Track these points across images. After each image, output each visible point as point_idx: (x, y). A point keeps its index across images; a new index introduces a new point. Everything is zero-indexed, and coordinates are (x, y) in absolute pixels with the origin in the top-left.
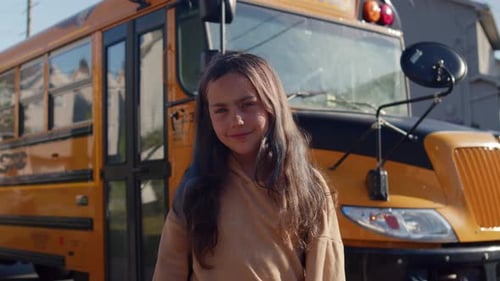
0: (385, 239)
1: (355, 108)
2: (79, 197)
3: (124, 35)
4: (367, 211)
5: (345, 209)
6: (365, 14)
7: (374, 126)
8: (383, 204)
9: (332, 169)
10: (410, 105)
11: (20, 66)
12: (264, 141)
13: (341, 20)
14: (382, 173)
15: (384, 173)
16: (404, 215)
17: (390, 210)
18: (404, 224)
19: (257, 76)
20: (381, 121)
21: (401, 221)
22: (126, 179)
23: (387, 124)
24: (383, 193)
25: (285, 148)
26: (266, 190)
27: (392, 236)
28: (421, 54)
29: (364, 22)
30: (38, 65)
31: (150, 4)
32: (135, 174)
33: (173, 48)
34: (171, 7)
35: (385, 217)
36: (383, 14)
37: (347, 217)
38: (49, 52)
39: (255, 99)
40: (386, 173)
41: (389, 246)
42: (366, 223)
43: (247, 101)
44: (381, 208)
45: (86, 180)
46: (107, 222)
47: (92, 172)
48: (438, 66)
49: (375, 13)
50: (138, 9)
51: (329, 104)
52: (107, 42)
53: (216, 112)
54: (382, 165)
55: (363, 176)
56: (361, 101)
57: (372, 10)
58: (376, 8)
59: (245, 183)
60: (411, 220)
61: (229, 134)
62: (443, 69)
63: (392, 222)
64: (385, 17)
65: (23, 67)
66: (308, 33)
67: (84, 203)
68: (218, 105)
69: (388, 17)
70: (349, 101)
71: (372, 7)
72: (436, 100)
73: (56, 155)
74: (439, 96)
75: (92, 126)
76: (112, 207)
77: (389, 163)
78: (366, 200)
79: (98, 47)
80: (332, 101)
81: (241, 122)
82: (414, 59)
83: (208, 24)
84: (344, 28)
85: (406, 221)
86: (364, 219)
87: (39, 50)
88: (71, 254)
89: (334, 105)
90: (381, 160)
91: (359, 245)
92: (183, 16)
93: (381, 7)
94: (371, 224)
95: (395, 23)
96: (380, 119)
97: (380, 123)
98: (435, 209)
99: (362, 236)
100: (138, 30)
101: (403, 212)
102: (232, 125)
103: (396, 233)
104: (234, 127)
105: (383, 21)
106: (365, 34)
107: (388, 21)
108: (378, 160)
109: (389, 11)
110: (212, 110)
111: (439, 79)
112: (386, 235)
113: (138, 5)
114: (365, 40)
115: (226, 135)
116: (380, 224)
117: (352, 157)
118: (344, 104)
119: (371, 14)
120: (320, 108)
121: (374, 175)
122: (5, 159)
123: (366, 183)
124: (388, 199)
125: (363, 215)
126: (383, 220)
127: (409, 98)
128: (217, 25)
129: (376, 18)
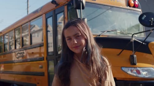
0: (136, 78)
1: (127, 35)
2: (40, 66)
3: (52, 15)
4: (130, 69)
5: (122, 68)
6: (129, 4)
7: (131, 41)
8: (135, 66)
9: (118, 55)
10: (145, 33)
11: (22, 25)
12: (84, 48)
13: (121, 7)
14: (134, 56)
15: (135, 56)
16: (142, 70)
17: (138, 68)
18: (142, 73)
19: (80, 26)
20: (134, 39)
21: (141, 72)
22: (54, 60)
23: (136, 40)
24: (135, 63)
25: (91, 50)
26: (85, 65)
27: (138, 77)
28: (145, 16)
29: (128, 7)
30: (27, 25)
31: (59, 5)
32: (56, 58)
33: (67, 18)
34: (65, 5)
35: (136, 70)
36: (135, 4)
37: (124, 71)
38: (30, 21)
39: (80, 34)
40: (136, 56)
41: (138, 80)
42: (129, 72)
43: (77, 35)
44: (135, 67)
45: (42, 60)
46: (48, 73)
47: (44, 58)
48: (151, 20)
49: (132, 4)
50: (56, 6)
51: (118, 34)
52: (47, 17)
53: (68, 40)
54: (134, 53)
55: (128, 57)
56: (129, 32)
57: (131, 3)
58: (132, 2)
59: (79, 63)
60: (144, 71)
61: (73, 47)
62: (153, 21)
63: (138, 72)
64: (136, 5)
65: (23, 26)
66: (110, 11)
67: (42, 68)
68: (68, 37)
69: (137, 5)
70: (124, 33)
71: (131, 2)
72: (151, 31)
73: (33, 53)
74: (152, 30)
75: (43, 44)
76: (50, 69)
77: (136, 52)
78: (129, 65)
79: (44, 19)
80: (119, 33)
81: (76, 42)
82: (143, 18)
83: (77, 10)
84: (122, 9)
85: (143, 71)
86: (129, 71)
87: (27, 20)
88: (38, 83)
89: (120, 34)
90: (134, 52)
91: (128, 80)
92: (69, 8)
93: (134, 2)
94: (131, 73)
95: (139, 7)
96: (133, 38)
97: (133, 40)
98: (152, 67)
99: (128, 77)
100: (56, 13)
101: (142, 68)
102: (73, 43)
103: (140, 76)
104: (74, 44)
105: (135, 6)
106: (129, 11)
107: (137, 6)
108: (133, 52)
109: (137, 3)
110: (66, 39)
111: (152, 24)
112: (136, 76)
113: (56, 5)
114: (129, 12)
115: (72, 48)
116: (135, 73)
117: (124, 51)
118: (123, 33)
119: (131, 4)
120: (115, 35)
121: (132, 57)
122: (18, 54)
123: (130, 59)
124: (137, 64)
125: (128, 70)
126: (135, 71)
127: (144, 31)
128: (79, 10)
129: (133, 5)
